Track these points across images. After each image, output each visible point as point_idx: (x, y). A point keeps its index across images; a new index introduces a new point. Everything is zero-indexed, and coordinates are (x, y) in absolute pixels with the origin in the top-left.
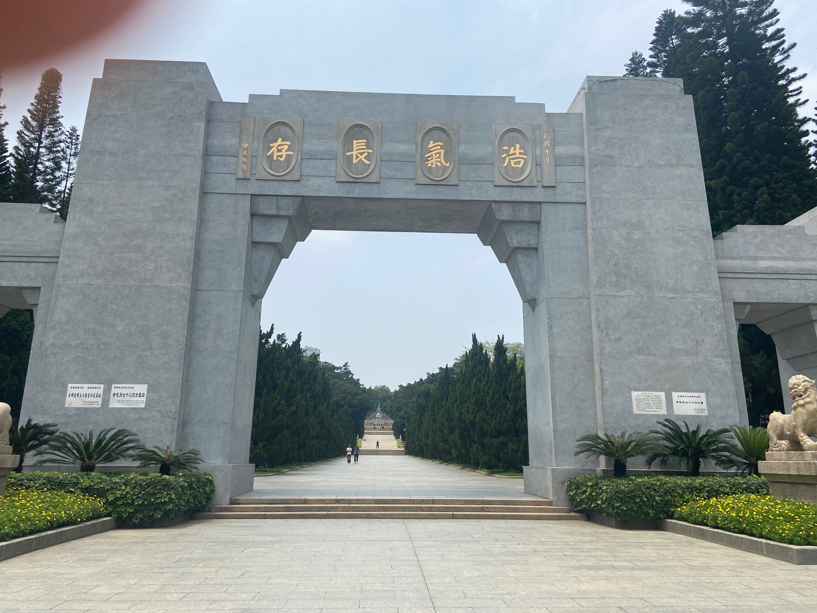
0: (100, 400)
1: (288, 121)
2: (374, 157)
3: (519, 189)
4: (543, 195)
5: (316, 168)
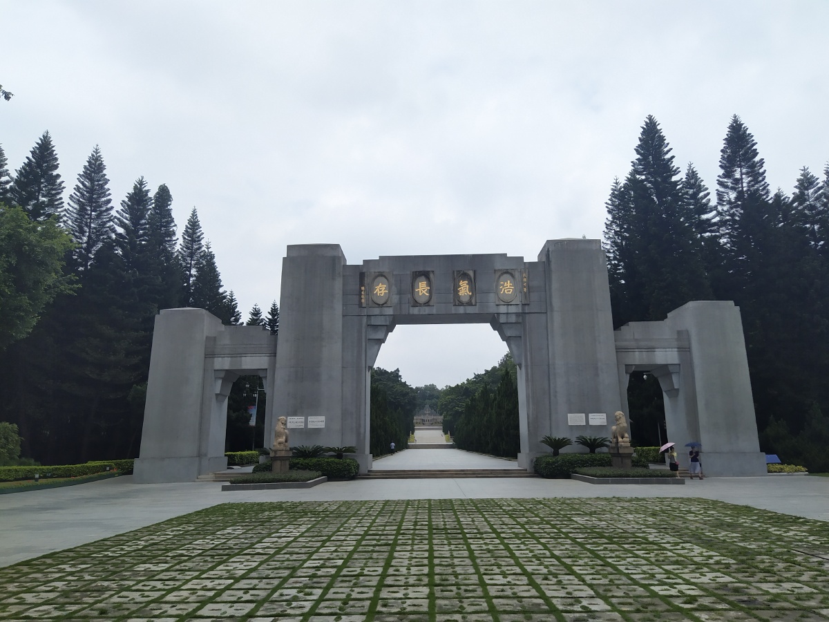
0: (303, 424)
1: (384, 274)
2: (430, 292)
3: (509, 306)
4: (523, 309)
5: (400, 299)
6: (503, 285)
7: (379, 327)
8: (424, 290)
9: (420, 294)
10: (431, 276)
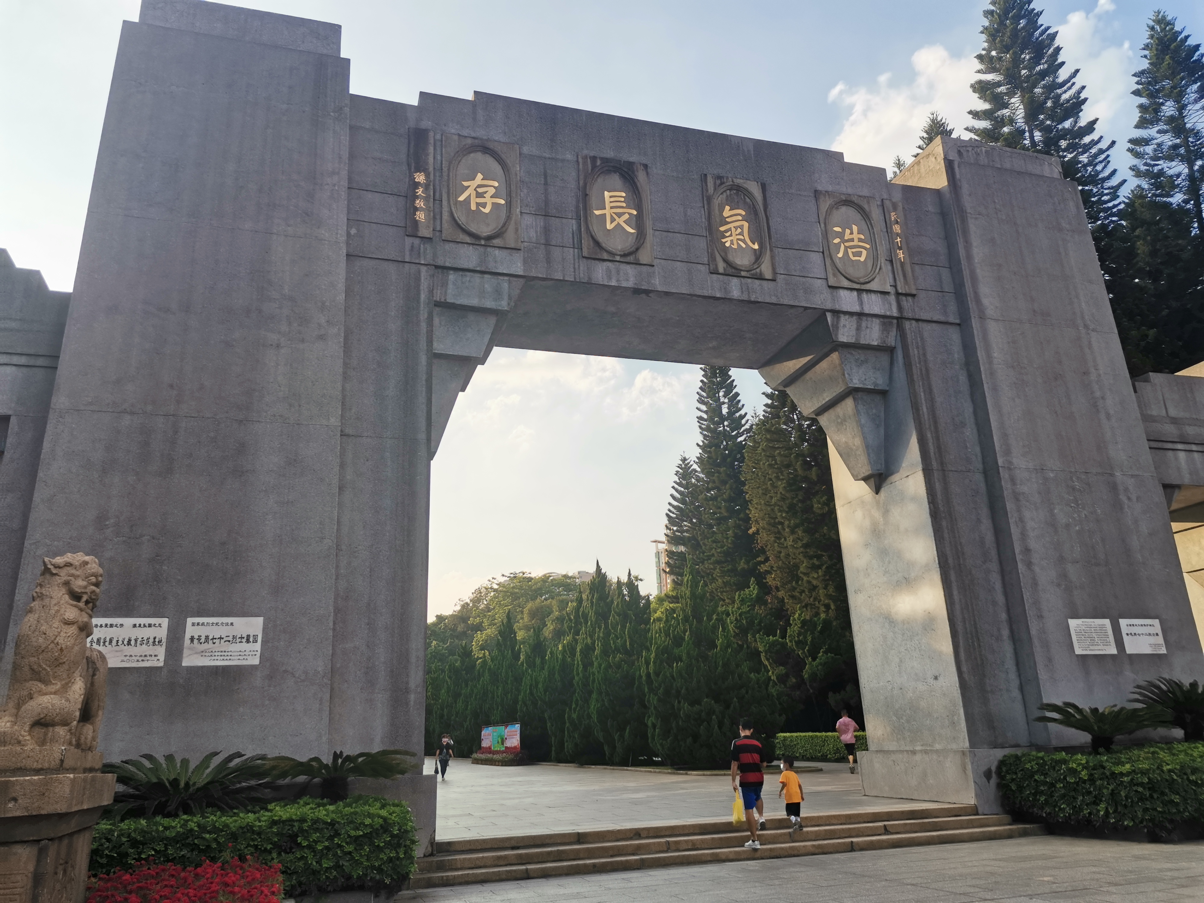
0: (161, 651)
1: (491, 145)
2: (639, 222)
3: (864, 296)
4: (900, 308)
5: (547, 230)
6: (841, 235)
7: (471, 317)
8: (620, 215)
9: (609, 226)
10: (641, 176)
